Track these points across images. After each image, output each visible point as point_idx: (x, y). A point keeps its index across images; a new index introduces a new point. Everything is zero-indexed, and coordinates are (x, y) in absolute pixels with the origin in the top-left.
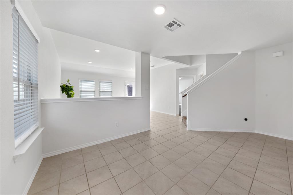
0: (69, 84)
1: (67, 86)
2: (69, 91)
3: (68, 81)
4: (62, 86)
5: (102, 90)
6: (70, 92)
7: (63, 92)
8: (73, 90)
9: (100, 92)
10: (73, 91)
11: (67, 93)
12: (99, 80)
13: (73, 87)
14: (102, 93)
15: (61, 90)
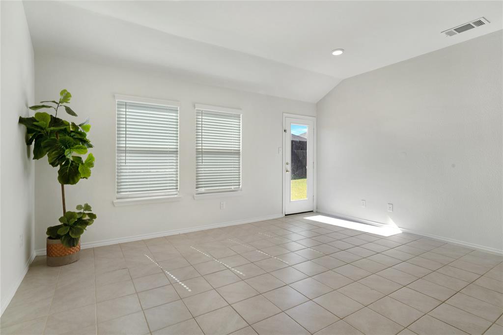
0: (69, 111)
1: (56, 121)
2: (69, 146)
3: (66, 96)
4: (32, 119)
5: (206, 146)
6: (71, 155)
7: (38, 155)
8: (85, 142)
9: (200, 153)
10: (90, 146)
11: (58, 159)
12: (194, 107)
13: (87, 128)
14: (206, 158)
15: (29, 143)
